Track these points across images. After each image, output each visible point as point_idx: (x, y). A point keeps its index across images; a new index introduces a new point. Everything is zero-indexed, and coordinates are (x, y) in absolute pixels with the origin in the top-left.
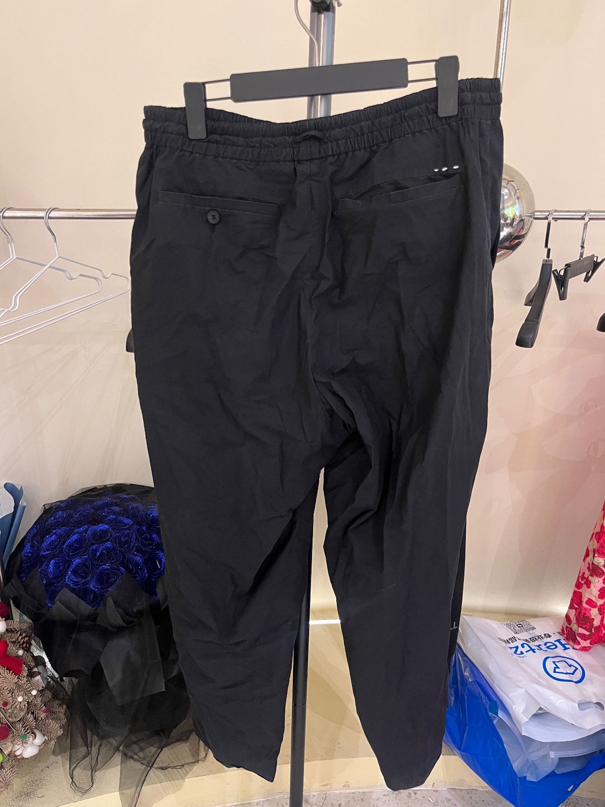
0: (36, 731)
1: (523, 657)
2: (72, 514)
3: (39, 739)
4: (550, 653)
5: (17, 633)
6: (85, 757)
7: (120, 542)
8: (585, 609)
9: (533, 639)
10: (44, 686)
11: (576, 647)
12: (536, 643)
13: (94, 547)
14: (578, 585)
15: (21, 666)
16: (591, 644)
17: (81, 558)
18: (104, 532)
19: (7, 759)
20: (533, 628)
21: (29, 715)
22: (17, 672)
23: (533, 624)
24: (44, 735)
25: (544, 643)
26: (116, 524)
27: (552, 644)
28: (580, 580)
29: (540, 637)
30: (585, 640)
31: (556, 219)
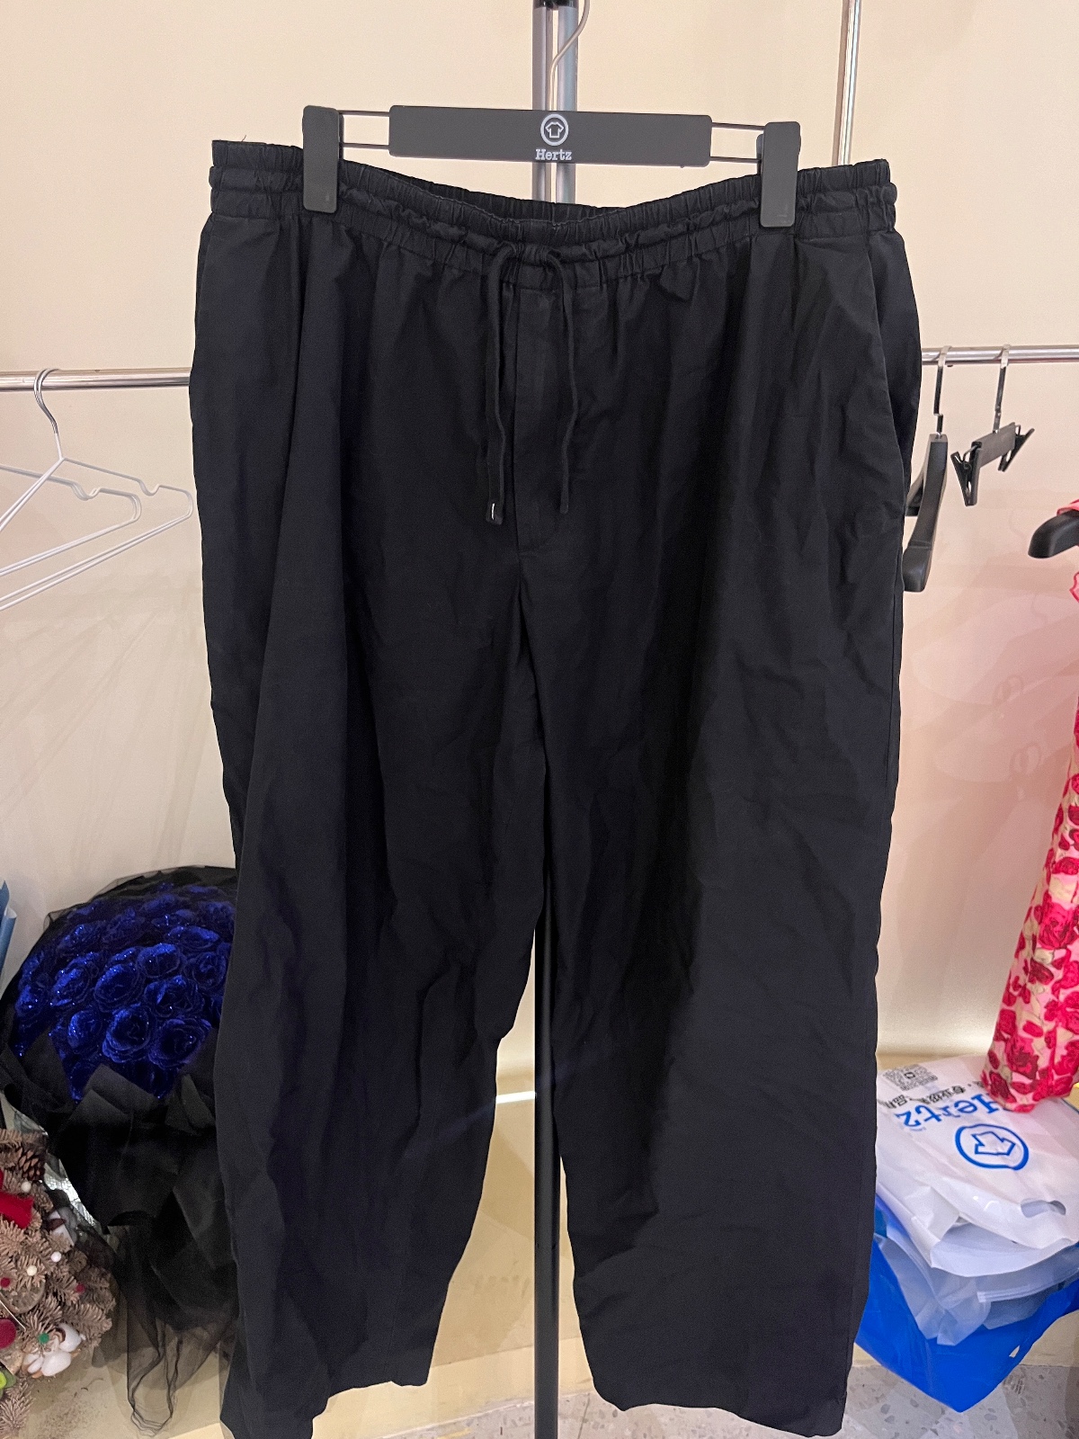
0: (64, 1327)
1: (921, 1130)
2: (105, 928)
3: (71, 1341)
4: (965, 1120)
5: (17, 1150)
6: (153, 1365)
7: (200, 976)
8: (1023, 1040)
9: (935, 1097)
10: (73, 1244)
11: (1009, 1106)
12: (941, 1104)
13: (152, 986)
14: (1008, 999)
15: (29, 1211)
16: (1034, 1099)
17: (127, 1006)
18: (169, 959)
19: (13, 1382)
20: (933, 1078)
21: (49, 1299)
22: (23, 1223)
23: (934, 1072)
24: (78, 1332)
25: (953, 1103)
26: (190, 943)
27: (967, 1104)
28: (1011, 990)
29: (945, 1093)
30: (1025, 1093)
31: (950, 363)
